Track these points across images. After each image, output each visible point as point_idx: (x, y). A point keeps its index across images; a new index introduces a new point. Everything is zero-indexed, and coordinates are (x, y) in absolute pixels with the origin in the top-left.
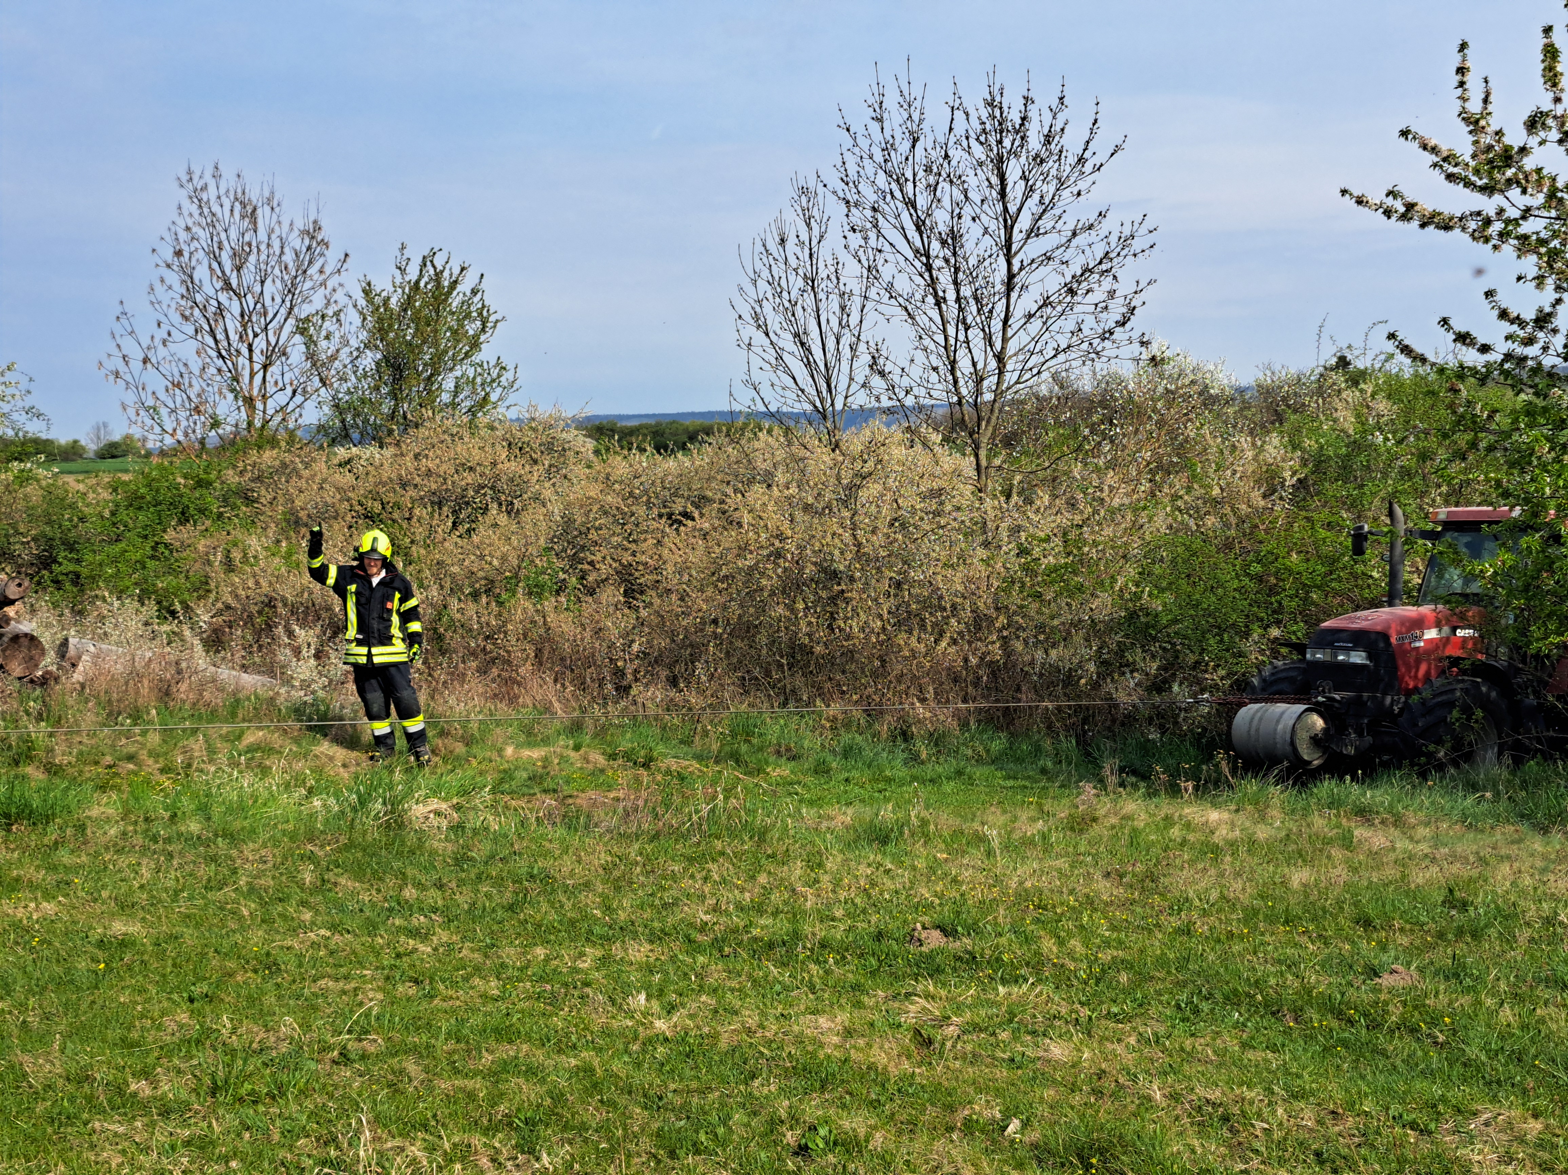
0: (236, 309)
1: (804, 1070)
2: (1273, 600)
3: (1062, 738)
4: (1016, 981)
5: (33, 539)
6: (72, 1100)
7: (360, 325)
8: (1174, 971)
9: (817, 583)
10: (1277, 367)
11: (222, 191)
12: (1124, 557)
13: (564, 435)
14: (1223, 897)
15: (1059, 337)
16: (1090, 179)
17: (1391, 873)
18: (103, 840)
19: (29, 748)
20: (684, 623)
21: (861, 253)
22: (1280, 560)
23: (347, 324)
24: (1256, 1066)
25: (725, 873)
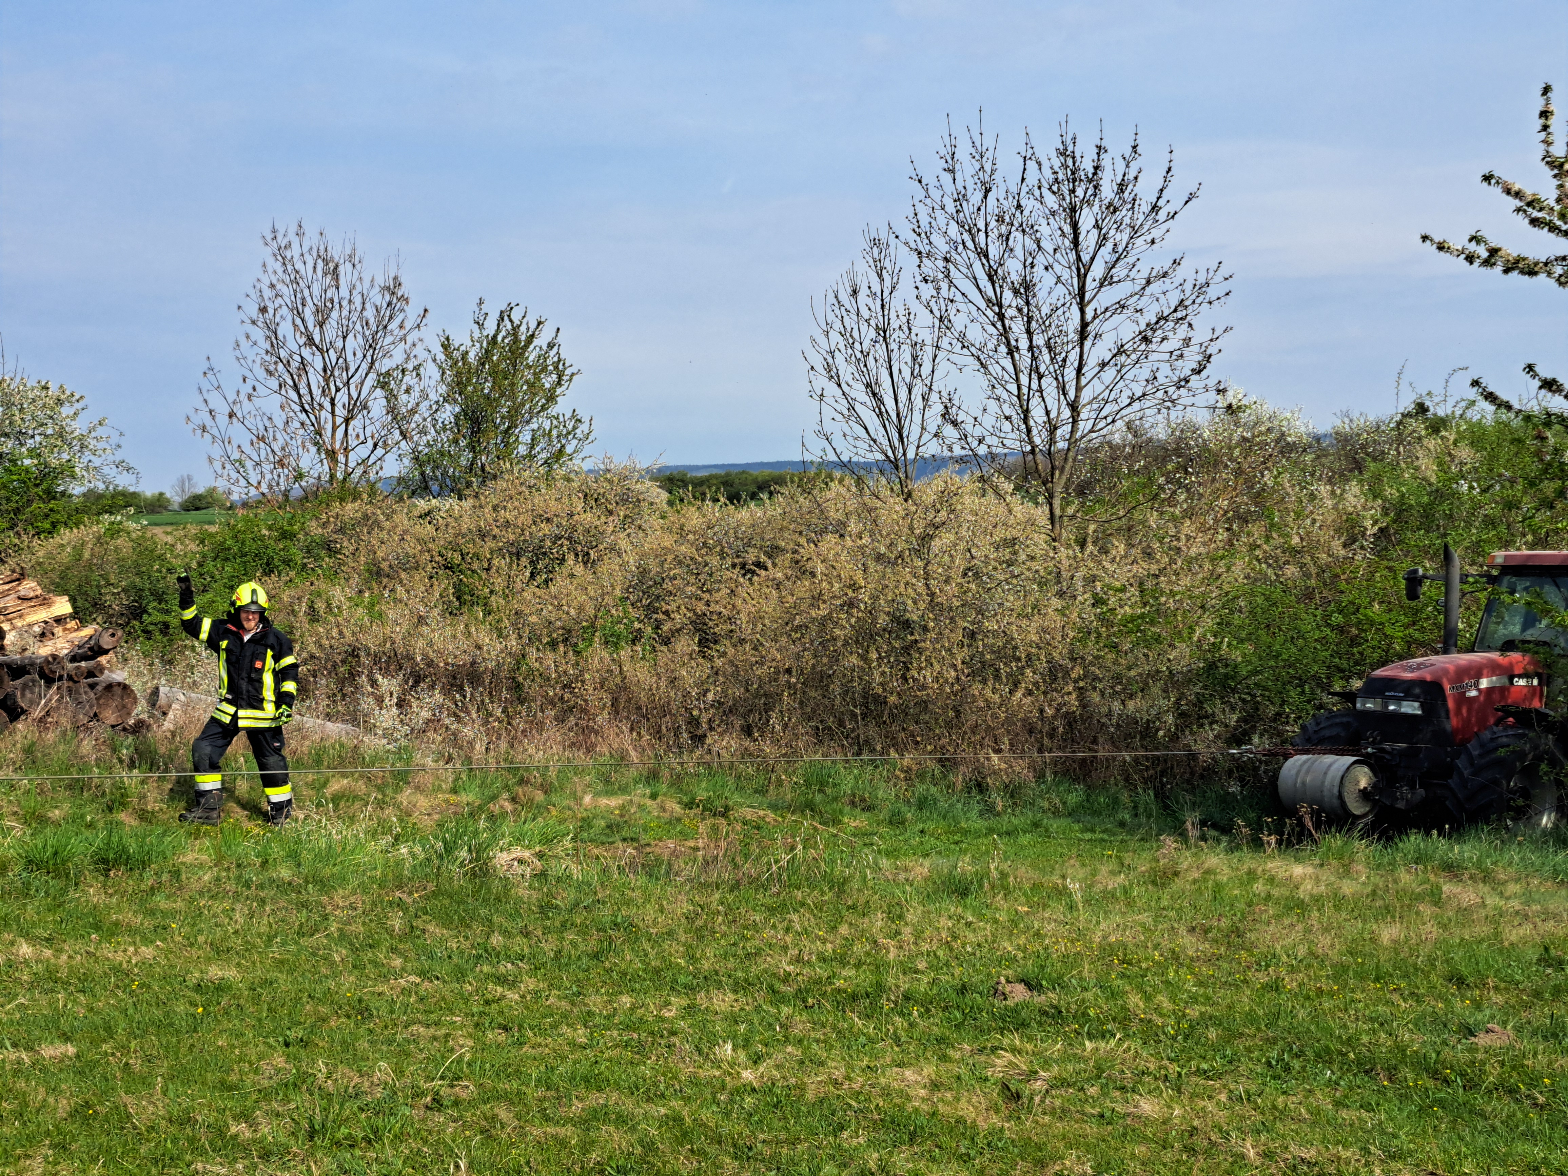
0: (318, 364)
1: (893, 1122)
2: (1355, 650)
3: (1140, 790)
4: (1103, 1037)
5: (123, 590)
6: (175, 1140)
7: (439, 379)
8: (1263, 1028)
9: (890, 632)
10: (1355, 415)
11: (305, 249)
12: (1202, 607)
13: (638, 486)
14: (1311, 953)
15: (1133, 386)
16: (1164, 227)
17: (1484, 930)
18: (196, 886)
19: (122, 795)
20: (759, 672)
21: (932, 303)
22: (1362, 610)
23: (427, 379)
24: (1351, 1125)
25: (806, 923)
